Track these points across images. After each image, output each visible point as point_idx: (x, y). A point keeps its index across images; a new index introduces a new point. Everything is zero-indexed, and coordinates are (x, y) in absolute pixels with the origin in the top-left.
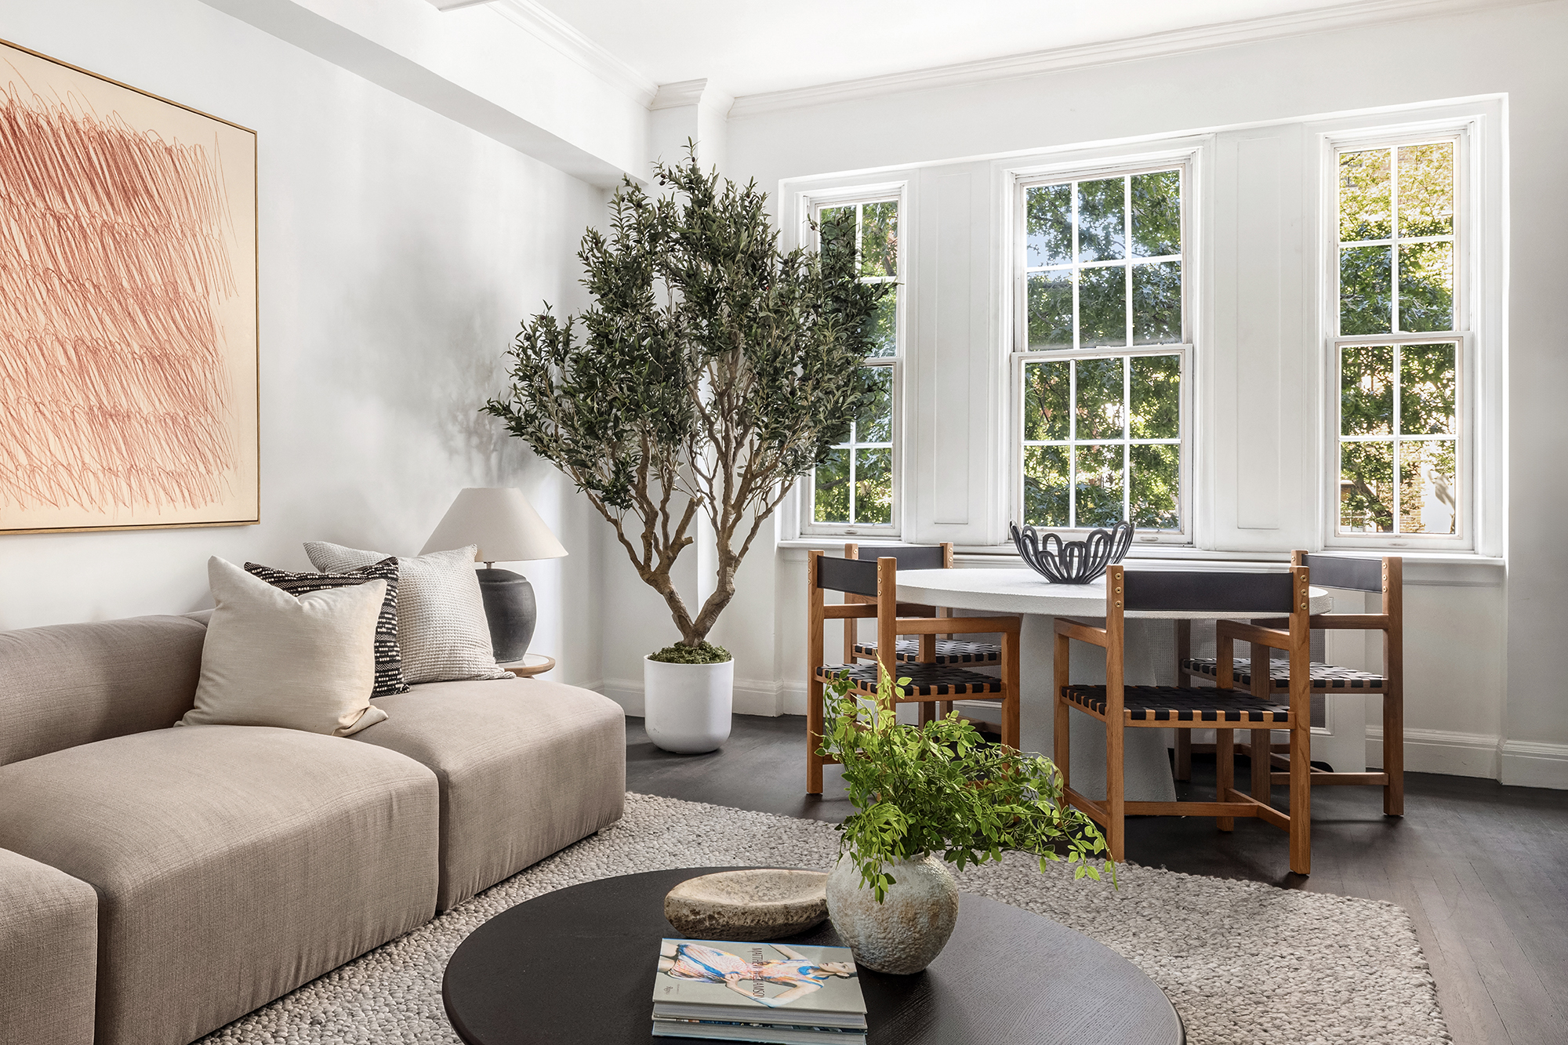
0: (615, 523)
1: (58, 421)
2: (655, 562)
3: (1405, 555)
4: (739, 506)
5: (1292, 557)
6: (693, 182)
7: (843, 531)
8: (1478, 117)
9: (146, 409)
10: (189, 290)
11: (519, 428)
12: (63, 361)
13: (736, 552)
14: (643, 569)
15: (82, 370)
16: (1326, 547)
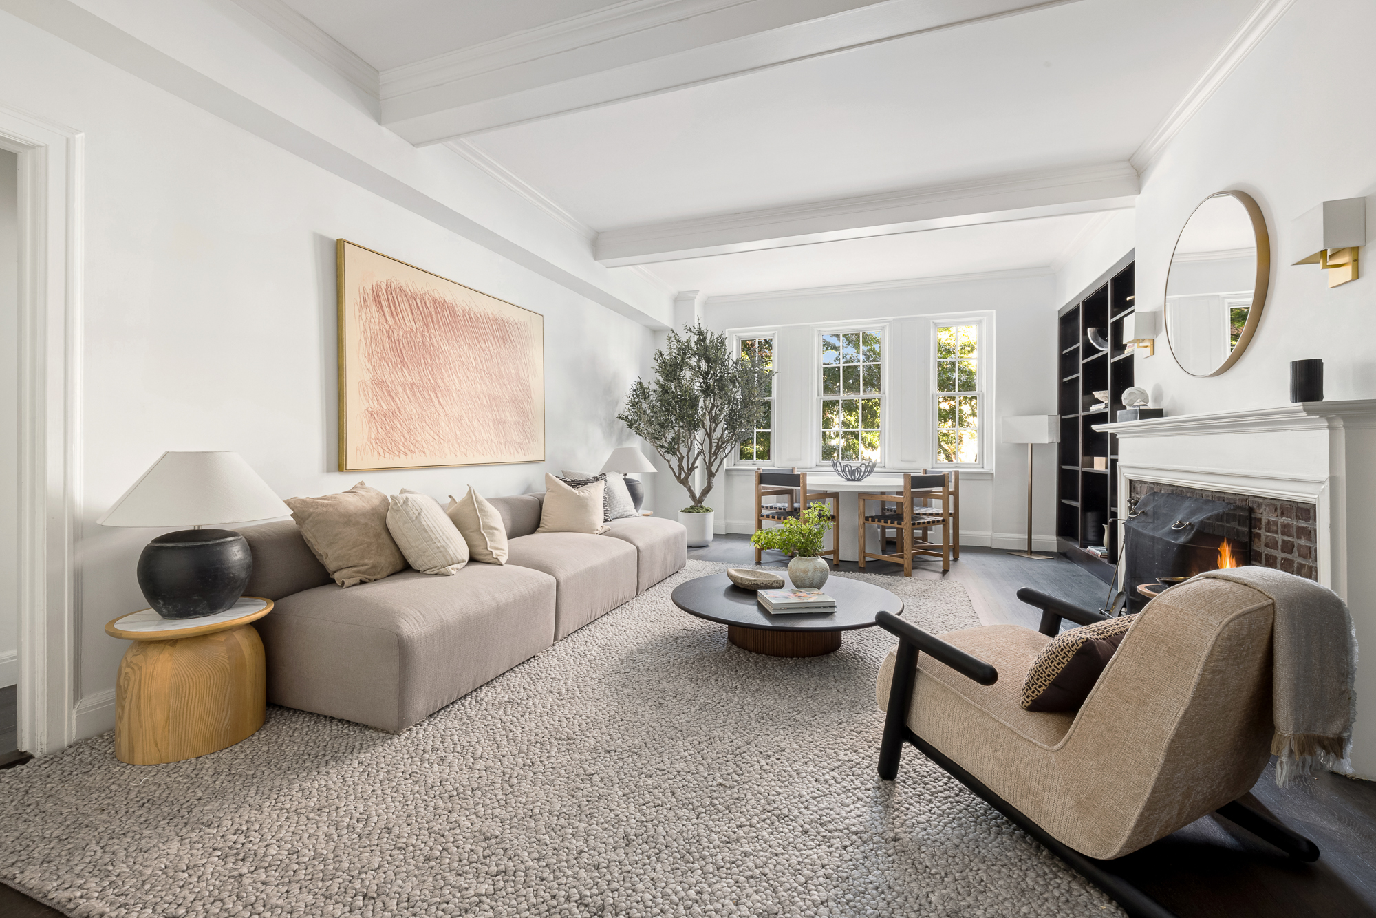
0: (667, 460)
1: (484, 425)
2: (683, 476)
3: (960, 470)
4: (715, 454)
5: (922, 471)
6: (700, 333)
7: (751, 463)
8: (985, 318)
9: (510, 420)
10: (523, 375)
11: (630, 426)
12: (485, 403)
13: (714, 471)
14: (678, 478)
15: (491, 406)
16: (933, 468)
